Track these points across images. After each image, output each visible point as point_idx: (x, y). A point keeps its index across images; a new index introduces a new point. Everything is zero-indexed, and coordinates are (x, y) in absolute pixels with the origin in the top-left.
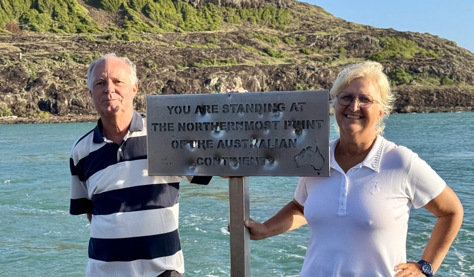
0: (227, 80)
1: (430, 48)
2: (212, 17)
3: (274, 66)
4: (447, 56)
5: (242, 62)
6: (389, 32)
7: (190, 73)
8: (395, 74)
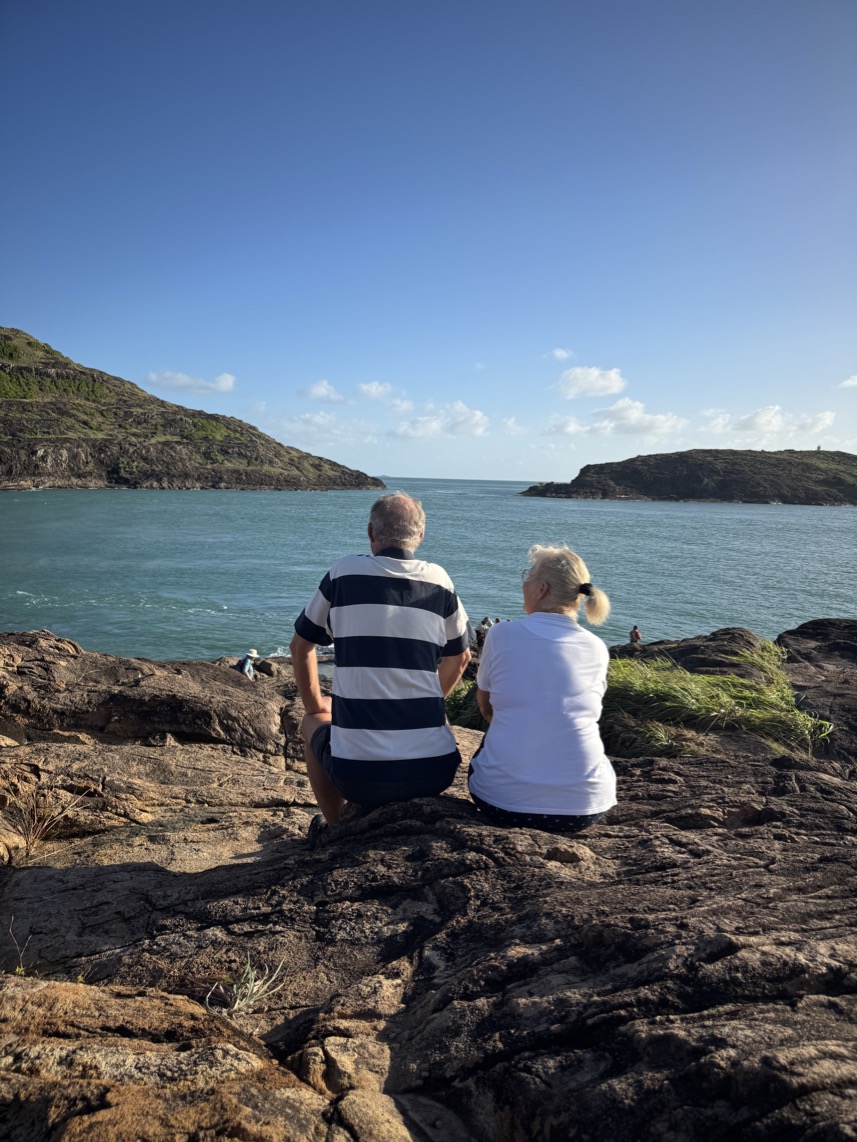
0: (53, 451)
1: (237, 431)
2: (27, 384)
3: (96, 440)
4: (251, 441)
5: (64, 434)
6: (201, 413)
7: (15, 442)
8: (209, 453)
